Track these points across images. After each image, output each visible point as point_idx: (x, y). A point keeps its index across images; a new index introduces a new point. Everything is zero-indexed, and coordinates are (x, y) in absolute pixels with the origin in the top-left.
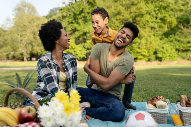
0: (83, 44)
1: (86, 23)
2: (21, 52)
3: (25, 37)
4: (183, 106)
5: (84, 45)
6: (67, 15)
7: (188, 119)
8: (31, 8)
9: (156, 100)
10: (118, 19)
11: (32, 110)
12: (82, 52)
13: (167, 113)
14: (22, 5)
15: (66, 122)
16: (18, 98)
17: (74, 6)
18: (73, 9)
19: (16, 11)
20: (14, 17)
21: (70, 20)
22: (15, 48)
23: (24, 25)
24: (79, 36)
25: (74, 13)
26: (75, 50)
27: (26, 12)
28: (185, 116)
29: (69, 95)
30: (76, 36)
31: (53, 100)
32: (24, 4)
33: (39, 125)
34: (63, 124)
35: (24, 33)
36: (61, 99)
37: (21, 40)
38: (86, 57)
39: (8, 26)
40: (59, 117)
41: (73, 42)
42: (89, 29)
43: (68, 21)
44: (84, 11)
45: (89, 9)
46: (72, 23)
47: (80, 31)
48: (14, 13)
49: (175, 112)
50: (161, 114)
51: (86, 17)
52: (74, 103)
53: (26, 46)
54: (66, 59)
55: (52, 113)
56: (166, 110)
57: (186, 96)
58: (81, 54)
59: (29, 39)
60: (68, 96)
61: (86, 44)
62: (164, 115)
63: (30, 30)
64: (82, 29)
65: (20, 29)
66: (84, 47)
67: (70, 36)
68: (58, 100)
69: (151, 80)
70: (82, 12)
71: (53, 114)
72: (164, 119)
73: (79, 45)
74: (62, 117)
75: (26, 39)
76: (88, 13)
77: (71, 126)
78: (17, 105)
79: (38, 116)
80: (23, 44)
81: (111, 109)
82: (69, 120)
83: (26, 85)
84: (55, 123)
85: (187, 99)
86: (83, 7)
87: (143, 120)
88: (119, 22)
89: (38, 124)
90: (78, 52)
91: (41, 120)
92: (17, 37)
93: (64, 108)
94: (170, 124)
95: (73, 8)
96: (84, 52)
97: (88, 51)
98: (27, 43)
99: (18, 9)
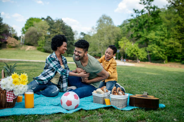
0: (145, 48)
1: (149, 31)
2: (99, 52)
3: (103, 41)
5: (146, 48)
6: (134, 25)
8: (109, 20)
10: (177, 28)
12: (143, 54)
14: (103, 18)
15: (14, 88)
17: (140, 18)
18: (139, 20)
19: (99, 23)
20: (97, 27)
21: (136, 29)
22: (96, 49)
23: (103, 33)
24: (142, 41)
25: (139, 23)
26: (138, 52)
27: (105, 23)
30: (140, 42)
31: (10, 77)
32: (105, 18)
35: (102, 38)
37: (100, 44)
38: (146, 58)
39: (92, 33)
41: (136, 46)
42: (151, 36)
43: (135, 30)
44: (148, 22)
45: (152, 20)
46: (138, 31)
47: (143, 38)
48: (97, 24)
51: (150, 26)
53: (103, 47)
55: (6, 82)
58: (143, 56)
59: (106, 43)
61: (147, 48)
63: (106, 36)
64: (145, 36)
65: (100, 35)
66: (146, 51)
67: (135, 41)
70: (146, 22)
73: (142, 49)
75: (103, 42)
76: (151, 23)
80: (101, 46)
82: (16, 88)
84: (7, 88)
86: (147, 18)
88: (178, 31)
90: (140, 54)
92: (97, 42)
93: (13, 81)
95: (139, 19)
96: (145, 55)
97: (149, 54)
98: (104, 46)
99: (100, 21)
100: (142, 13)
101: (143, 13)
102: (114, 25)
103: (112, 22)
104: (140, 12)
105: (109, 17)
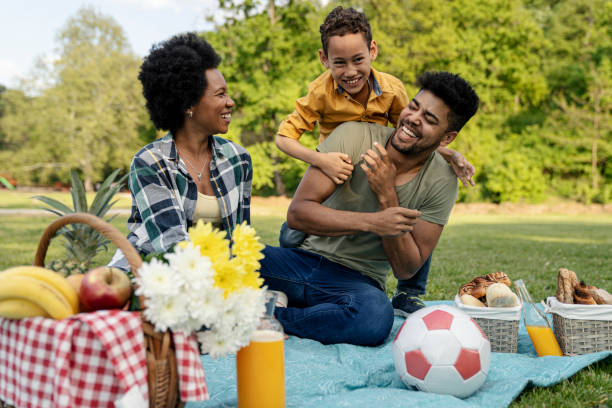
0: (265, 144)
1: (277, 82)
2: (76, 165)
3: (89, 120)
4: (565, 301)
5: (269, 147)
7: (577, 337)
8: (111, 31)
9: (484, 282)
11: (118, 278)
12: (260, 169)
13: (517, 322)
14: (84, 21)
15: (220, 316)
16: (76, 248)
17: (242, 29)
18: (238, 39)
19: (66, 41)
20: (58, 58)
21: (229, 71)
22: (58, 152)
23: (87, 84)
24: (252, 119)
25: (239, 49)
27: (95, 42)
28: (569, 331)
29: (228, 237)
30: (245, 121)
31: (182, 251)
32: (91, 21)
33: (139, 317)
34: (211, 322)
35: (87, 107)
36: (206, 248)
37: (79, 129)
38: (271, 185)
39: (40, 83)
40: (199, 299)
42: (284, 100)
44: (270, 45)
45: (286, 40)
46: (233, 79)
47: (255, 107)
48: (59, 45)
49: (541, 318)
50: (499, 323)
51: (277, 64)
52: (245, 262)
53: (90, 145)
54: (220, 156)
55: (180, 284)
56: (515, 312)
57: (574, 274)
58: (258, 174)
59: (102, 126)
60: (227, 242)
61: (273, 145)
62: (506, 327)
63: (105, 97)
64: (262, 98)
65: (75, 94)
66: (269, 155)
68: (199, 247)
69: (468, 250)
70: (263, 47)
71: (183, 288)
72: (506, 340)
73: (252, 149)
74: (208, 300)
75: (92, 124)
76: (284, 51)
77: (233, 329)
78: (73, 269)
79: (138, 292)
80: (82, 138)
81: (350, 309)
82: (228, 312)
83: (102, 209)
84: (187, 314)
85: (577, 282)
86: (267, 33)
87: (448, 328)
89: (136, 315)
91: (146, 303)
92: (65, 120)
93: (213, 273)
94: (525, 355)
95: (237, 34)
96: (268, 170)
97: (280, 167)
98: (96, 138)
99: (73, 34)
100: (246, 12)
101: (253, 12)
102: (131, 53)
103: (124, 39)
104: (239, 7)
105: (111, 19)
